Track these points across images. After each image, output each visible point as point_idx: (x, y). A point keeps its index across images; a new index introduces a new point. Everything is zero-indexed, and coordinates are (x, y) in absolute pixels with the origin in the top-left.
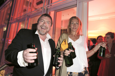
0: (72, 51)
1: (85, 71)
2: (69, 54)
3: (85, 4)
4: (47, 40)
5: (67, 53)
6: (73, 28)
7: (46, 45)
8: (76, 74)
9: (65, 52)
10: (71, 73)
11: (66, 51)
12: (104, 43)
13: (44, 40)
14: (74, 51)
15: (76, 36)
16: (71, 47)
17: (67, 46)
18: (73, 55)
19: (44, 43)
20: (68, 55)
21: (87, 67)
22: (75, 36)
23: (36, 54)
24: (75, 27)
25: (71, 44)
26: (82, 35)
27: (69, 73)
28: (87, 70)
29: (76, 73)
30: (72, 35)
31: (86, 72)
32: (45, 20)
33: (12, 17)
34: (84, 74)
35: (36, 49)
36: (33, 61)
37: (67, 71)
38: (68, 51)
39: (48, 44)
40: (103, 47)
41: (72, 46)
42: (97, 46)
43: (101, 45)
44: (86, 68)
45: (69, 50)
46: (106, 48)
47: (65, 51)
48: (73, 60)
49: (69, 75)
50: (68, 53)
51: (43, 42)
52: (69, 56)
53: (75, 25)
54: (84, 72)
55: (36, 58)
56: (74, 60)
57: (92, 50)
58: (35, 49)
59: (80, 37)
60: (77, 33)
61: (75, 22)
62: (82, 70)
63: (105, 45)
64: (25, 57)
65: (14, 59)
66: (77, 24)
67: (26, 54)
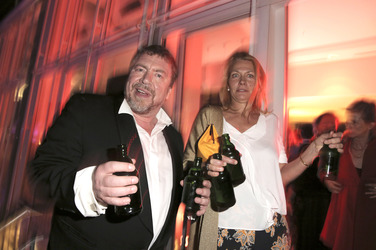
0: (231, 160)
1: (276, 227)
2: (222, 169)
3: (278, 12)
4: (159, 129)
5: (214, 168)
6: (238, 91)
7: (155, 145)
8: (247, 235)
9: (209, 166)
10: (232, 232)
11: (212, 161)
12: (335, 135)
13: (149, 131)
14: (236, 162)
15: (247, 114)
16: (227, 148)
17: (215, 148)
18: (235, 175)
19: (151, 139)
20: (217, 174)
21: (285, 213)
22: (243, 114)
23: (135, 180)
24: (243, 87)
25: (229, 138)
26: (265, 113)
27: (225, 234)
28: (284, 222)
29: (248, 231)
30: (235, 112)
31: (279, 230)
32: (148, 65)
33: (42, 58)
34: (272, 234)
35: (134, 161)
36: (127, 201)
37: (221, 227)
38: (219, 162)
39: (163, 141)
40: (331, 147)
41: (232, 147)
42: (312, 145)
43: (326, 142)
44: (278, 217)
45: (220, 159)
46: (340, 151)
47: (208, 161)
48: (235, 189)
49: (224, 238)
50: (217, 167)
51: (147, 134)
52: (220, 176)
53: (245, 81)
54: (273, 230)
55: (134, 189)
56: (238, 190)
57: (298, 159)
58: (132, 162)
59: (262, 117)
60: (249, 106)
61: (243, 72)
62: (267, 223)
63: (338, 140)
64: (102, 188)
65: (61, 192)
66: (251, 76)
67: (105, 178)
